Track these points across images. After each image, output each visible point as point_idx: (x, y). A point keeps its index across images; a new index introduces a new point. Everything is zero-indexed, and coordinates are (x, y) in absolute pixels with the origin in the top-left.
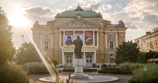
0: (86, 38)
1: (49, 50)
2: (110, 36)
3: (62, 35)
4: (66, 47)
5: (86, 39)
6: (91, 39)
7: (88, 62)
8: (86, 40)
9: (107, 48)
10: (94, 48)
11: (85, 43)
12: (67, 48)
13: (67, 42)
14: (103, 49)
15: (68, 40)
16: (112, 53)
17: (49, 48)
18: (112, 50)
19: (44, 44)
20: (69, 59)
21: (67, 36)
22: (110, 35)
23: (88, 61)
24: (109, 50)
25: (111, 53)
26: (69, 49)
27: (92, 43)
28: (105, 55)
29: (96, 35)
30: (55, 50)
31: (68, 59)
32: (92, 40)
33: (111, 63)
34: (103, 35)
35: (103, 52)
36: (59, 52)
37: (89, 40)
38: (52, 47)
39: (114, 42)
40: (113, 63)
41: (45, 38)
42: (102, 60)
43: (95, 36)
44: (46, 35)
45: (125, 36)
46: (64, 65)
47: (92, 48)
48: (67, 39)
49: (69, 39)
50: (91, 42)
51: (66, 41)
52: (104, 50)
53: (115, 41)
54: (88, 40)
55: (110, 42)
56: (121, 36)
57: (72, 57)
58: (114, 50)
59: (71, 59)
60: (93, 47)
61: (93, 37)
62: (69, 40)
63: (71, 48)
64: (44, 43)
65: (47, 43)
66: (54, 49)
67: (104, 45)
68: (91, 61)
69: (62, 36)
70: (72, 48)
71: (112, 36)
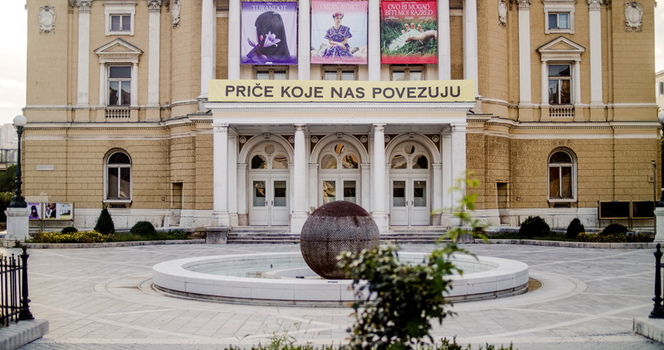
0: (389, 28)
1: (134, 115)
2: (553, 24)
3: (218, 9)
4: (240, 90)
5: (385, 41)
6: (427, 39)
7: (399, 199)
8: (389, 42)
9: (533, 101)
10: (449, 92)
11: (383, 64)
12: (251, 91)
13: (255, 58)
14: (503, 112)
15: (261, 42)
16: (561, 141)
17: (134, 104)
18: (565, 118)
19: (104, 73)
20: (269, 176)
21: (253, 15)
22: (553, 16)
23: (399, 192)
24: (545, 116)
25: (554, 141)
26: (263, 98)
27: (434, 64)
28: (514, 149)
29: (457, 13)
30: (176, 112)
31: (259, 175)
32: (430, 43)
33: (557, 205)
34: (507, 13)
35: (503, 132)
36: (199, 126)
37: (412, 41)
38: (153, 98)
39: (578, 66)
40: (567, 205)
41: (108, 33)
42: (501, 186)
43: (452, 18)
44: (115, 18)
45: (652, 25)
46: (224, 222)
47: (439, 98)
48: (251, 34)
49: (271, 40)
50: (427, 55)
51: (245, 54)
52: (513, 115)
53: (585, 54)
54: (399, 42)
55: (548, 62)
56: (626, 23)
57: (284, 161)
58: (577, 118)
59: (280, 177)
60: (442, 91)
61: (436, 23)
62: (268, 43)
63: (276, 92)
64: (102, 67)
65: (119, 71)
66: (170, 108)
67: (513, 80)
68: (419, 192)
69: (222, 15)
70: (284, 91)
71: (560, 21)
